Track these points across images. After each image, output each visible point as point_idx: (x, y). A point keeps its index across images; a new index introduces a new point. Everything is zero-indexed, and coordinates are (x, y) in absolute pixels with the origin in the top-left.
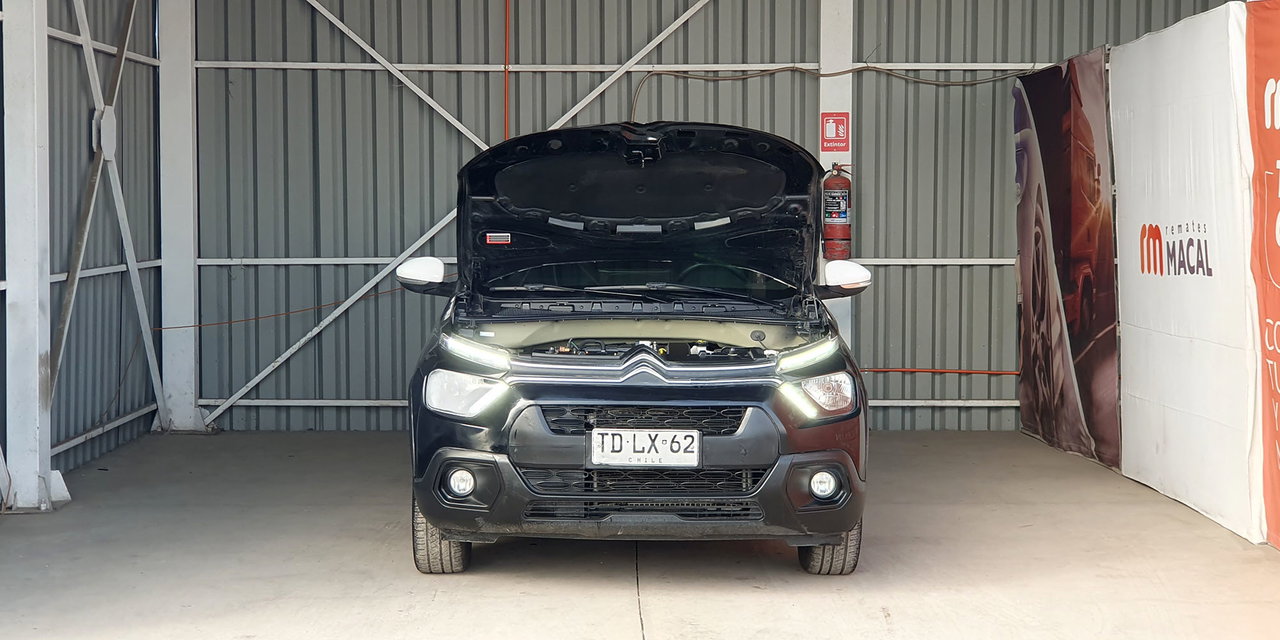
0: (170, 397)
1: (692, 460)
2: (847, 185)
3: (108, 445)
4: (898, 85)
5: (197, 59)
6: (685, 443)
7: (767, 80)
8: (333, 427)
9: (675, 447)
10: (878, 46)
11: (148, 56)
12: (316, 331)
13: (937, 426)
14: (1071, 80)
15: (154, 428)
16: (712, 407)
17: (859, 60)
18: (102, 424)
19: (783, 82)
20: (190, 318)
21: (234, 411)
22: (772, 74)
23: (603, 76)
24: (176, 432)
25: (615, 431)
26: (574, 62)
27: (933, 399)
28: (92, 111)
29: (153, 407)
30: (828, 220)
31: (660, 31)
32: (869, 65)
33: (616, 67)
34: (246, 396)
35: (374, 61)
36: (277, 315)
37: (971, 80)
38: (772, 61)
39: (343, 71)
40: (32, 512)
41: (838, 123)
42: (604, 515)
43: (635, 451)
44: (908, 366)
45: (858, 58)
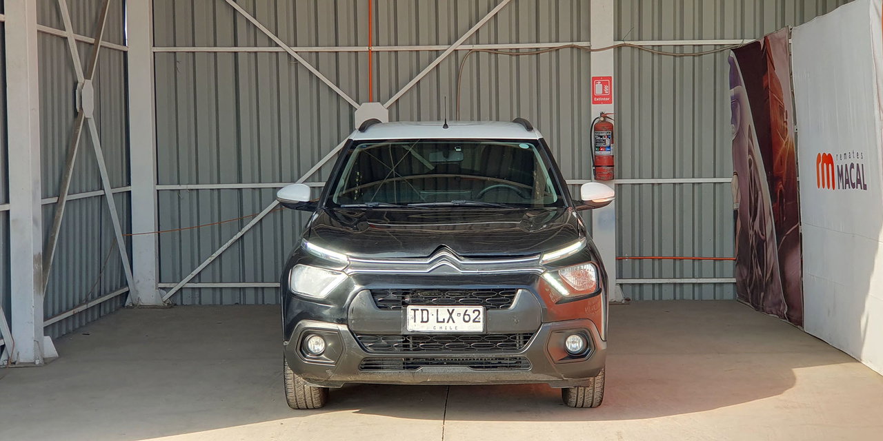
0: (138, 281)
1: (478, 328)
2: (611, 127)
3: (93, 315)
4: (647, 57)
5: (154, 46)
6: (473, 316)
7: (554, 54)
8: (253, 302)
9: (467, 318)
10: (632, 28)
11: (120, 44)
12: (239, 234)
13: (678, 297)
14: (767, 51)
15: (126, 305)
16: (493, 290)
17: (619, 40)
18: (87, 301)
19: (565, 56)
20: (152, 227)
21: (184, 291)
22: (557, 50)
23: (438, 53)
24: (143, 307)
25: (423, 307)
26: (418, 44)
27: (675, 278)
28: (75, 84)
29: (126, 289)
30: (598, 153)
31: (477, 21)
32: (626, 42)
33: (446, 47)
34: (191, 281)
35: (277, 45)
36: (213, 224)
37: (698, 53)
38: (557, 41)
39: (256, 53)
40: (30, 366)
41: (604, 84)
42: (416, 368)
43: (438, 322)
44: (656, 254)
45: (618, 37)
